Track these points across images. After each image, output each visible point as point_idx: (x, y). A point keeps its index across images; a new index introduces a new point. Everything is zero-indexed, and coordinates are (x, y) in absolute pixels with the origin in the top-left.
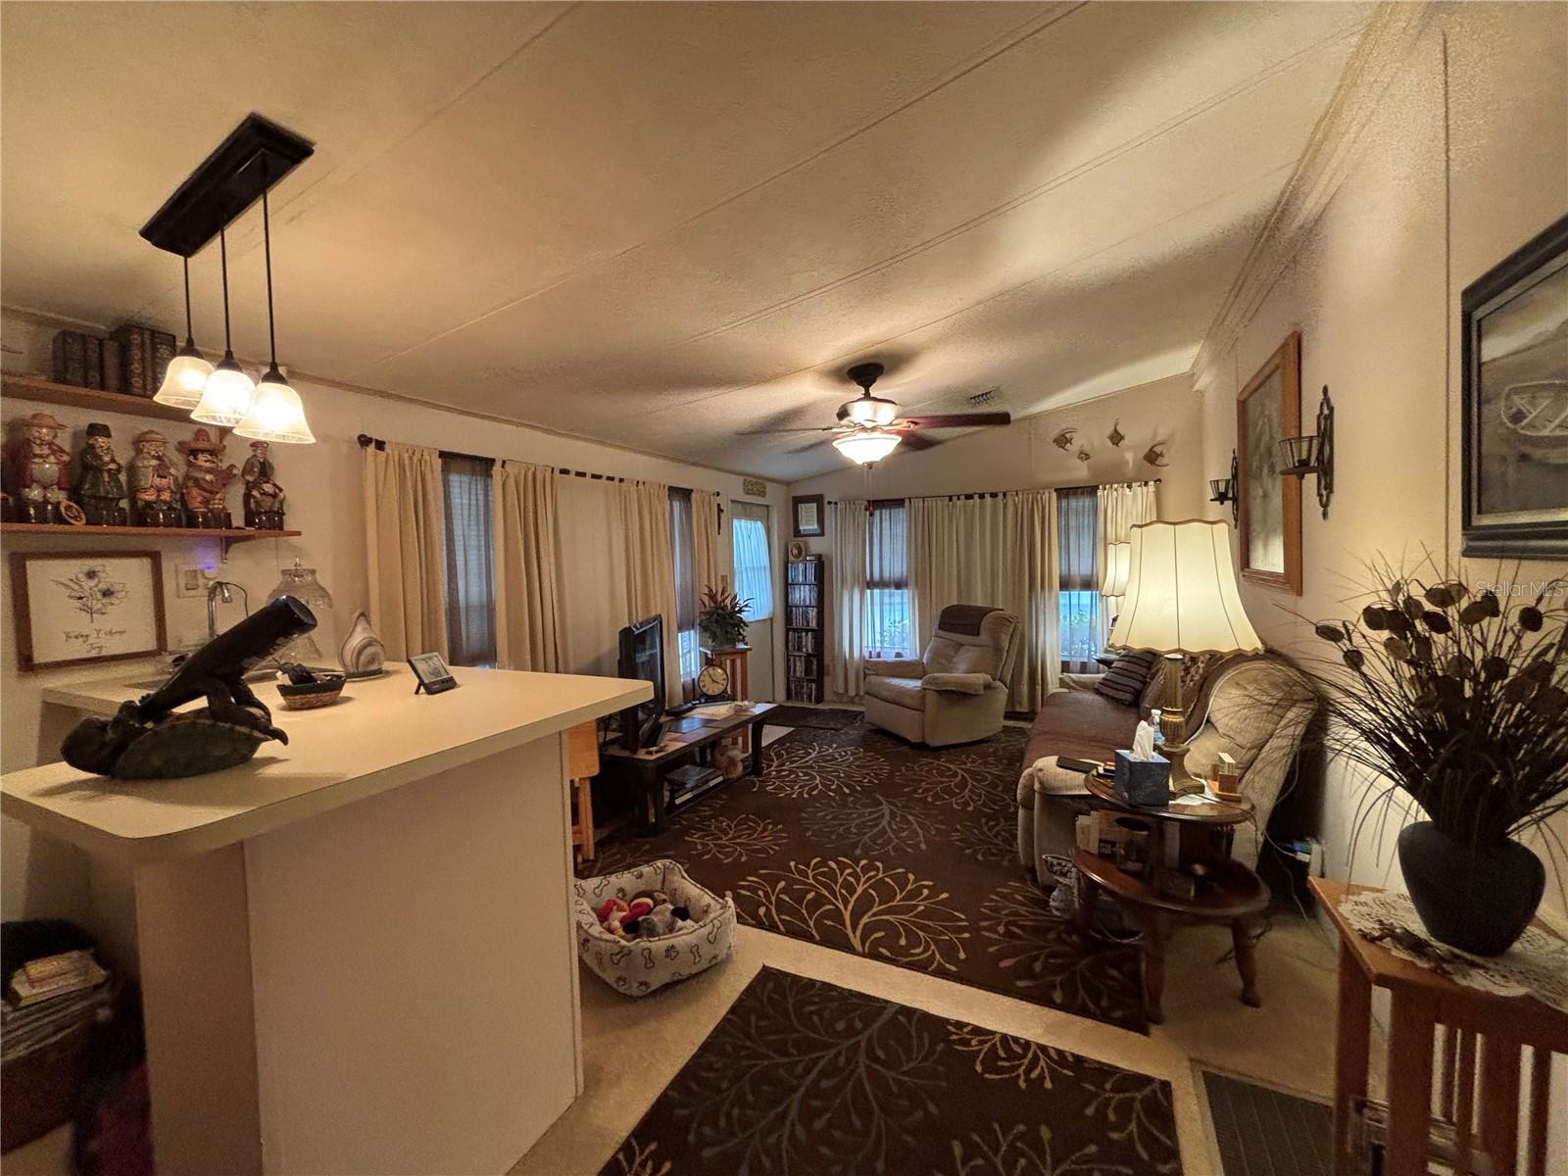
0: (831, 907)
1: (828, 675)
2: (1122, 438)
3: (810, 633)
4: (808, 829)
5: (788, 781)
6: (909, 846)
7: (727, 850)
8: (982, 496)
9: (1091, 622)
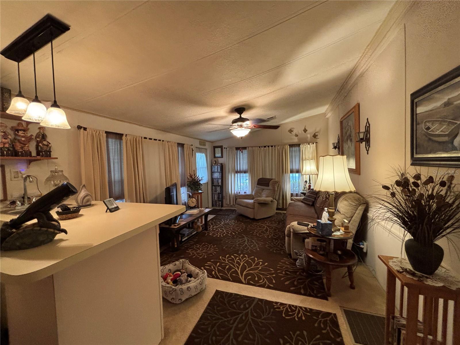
0: (234, 270)
1: (225, 199)
2: (307, 131)
3: (219, 187)
4: (224, 246)
5: (216, 232)
6: (254, 249)
7: (200, 254)
8: (268, 147)
9: (299, 182)
